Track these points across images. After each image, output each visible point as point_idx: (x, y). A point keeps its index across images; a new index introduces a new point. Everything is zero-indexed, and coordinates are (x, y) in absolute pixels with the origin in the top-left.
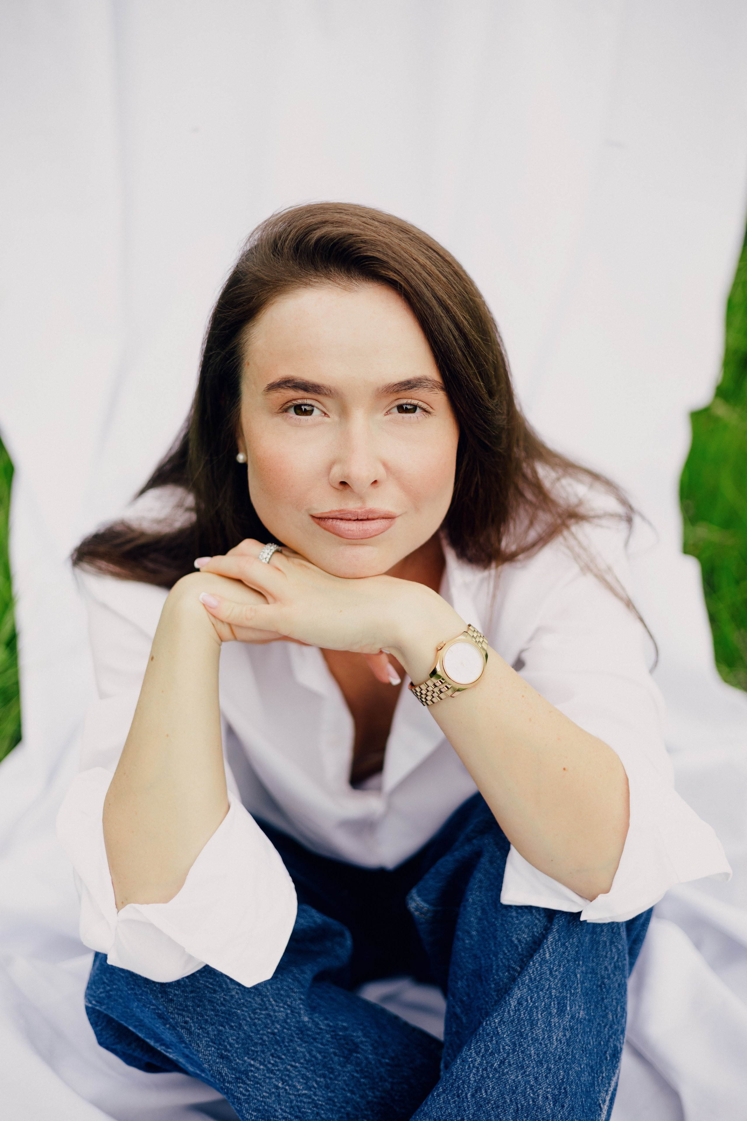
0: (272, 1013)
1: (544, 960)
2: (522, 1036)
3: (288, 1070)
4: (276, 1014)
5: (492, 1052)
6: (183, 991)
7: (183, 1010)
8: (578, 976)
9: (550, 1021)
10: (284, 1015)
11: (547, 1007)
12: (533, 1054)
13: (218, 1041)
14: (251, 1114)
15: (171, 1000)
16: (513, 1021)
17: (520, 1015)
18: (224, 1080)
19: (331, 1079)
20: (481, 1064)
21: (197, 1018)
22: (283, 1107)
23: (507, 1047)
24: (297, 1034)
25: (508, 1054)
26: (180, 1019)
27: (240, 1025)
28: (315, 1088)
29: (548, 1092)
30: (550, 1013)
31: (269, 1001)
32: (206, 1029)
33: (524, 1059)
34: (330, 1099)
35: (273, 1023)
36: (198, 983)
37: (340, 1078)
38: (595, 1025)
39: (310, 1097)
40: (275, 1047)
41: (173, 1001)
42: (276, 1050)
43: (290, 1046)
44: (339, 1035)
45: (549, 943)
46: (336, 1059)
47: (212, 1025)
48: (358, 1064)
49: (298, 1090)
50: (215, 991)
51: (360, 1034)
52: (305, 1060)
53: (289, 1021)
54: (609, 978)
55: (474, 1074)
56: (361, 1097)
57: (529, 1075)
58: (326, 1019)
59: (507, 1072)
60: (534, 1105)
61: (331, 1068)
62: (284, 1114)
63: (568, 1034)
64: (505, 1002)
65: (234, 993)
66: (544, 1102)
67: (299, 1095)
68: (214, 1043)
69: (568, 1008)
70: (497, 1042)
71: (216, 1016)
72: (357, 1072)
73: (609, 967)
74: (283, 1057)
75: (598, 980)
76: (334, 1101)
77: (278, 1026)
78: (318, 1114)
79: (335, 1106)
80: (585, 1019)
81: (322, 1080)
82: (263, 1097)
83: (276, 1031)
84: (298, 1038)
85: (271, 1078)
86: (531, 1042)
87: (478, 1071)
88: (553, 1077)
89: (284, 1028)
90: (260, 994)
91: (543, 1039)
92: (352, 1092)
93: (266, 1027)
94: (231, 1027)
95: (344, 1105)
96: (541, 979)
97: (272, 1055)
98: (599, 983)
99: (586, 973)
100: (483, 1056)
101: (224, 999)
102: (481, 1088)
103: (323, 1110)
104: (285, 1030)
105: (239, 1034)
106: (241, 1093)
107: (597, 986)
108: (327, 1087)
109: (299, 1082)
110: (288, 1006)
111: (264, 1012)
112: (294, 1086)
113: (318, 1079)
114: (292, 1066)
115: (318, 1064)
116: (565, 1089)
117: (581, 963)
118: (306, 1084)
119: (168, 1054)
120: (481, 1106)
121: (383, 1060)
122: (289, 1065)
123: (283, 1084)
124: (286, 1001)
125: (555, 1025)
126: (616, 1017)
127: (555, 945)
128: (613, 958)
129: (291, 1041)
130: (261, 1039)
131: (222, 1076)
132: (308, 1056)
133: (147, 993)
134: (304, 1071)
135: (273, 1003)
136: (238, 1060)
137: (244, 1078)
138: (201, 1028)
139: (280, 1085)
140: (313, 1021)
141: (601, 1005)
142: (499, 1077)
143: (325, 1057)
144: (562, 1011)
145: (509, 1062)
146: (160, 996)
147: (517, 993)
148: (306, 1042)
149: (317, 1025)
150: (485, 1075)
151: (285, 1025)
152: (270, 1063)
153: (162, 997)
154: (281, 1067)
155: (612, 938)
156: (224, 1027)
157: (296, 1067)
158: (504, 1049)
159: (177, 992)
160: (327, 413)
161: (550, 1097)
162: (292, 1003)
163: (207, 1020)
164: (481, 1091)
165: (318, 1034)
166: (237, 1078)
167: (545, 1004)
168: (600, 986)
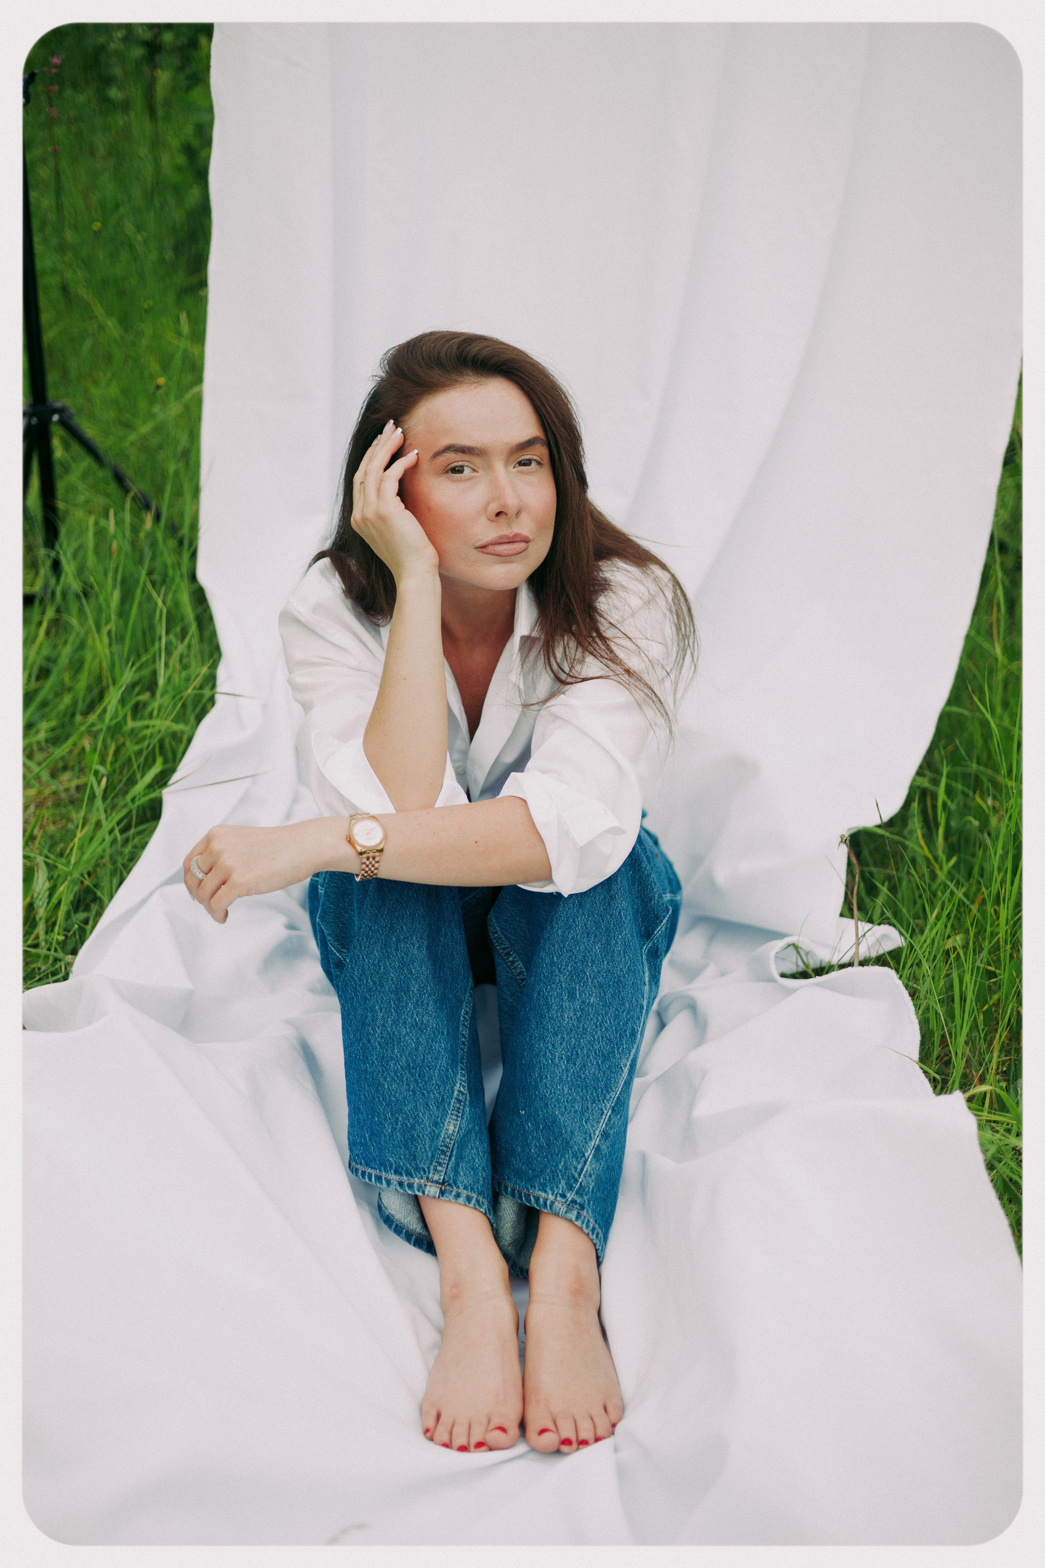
8: (588, 973)
30: (562, 999)
38: (612, 1010)
54: (624, 977)
63: (578, 1014)
75: (615, 978)
88: (566, 1044)
91: (557, 1017)
98: (616, 980)
107: (614, 982)
116: (576, 1052)
126: (632, 1006)
141: (618, 996)
160: (476, 469)
167: (557, 993)
168: (617, 983)
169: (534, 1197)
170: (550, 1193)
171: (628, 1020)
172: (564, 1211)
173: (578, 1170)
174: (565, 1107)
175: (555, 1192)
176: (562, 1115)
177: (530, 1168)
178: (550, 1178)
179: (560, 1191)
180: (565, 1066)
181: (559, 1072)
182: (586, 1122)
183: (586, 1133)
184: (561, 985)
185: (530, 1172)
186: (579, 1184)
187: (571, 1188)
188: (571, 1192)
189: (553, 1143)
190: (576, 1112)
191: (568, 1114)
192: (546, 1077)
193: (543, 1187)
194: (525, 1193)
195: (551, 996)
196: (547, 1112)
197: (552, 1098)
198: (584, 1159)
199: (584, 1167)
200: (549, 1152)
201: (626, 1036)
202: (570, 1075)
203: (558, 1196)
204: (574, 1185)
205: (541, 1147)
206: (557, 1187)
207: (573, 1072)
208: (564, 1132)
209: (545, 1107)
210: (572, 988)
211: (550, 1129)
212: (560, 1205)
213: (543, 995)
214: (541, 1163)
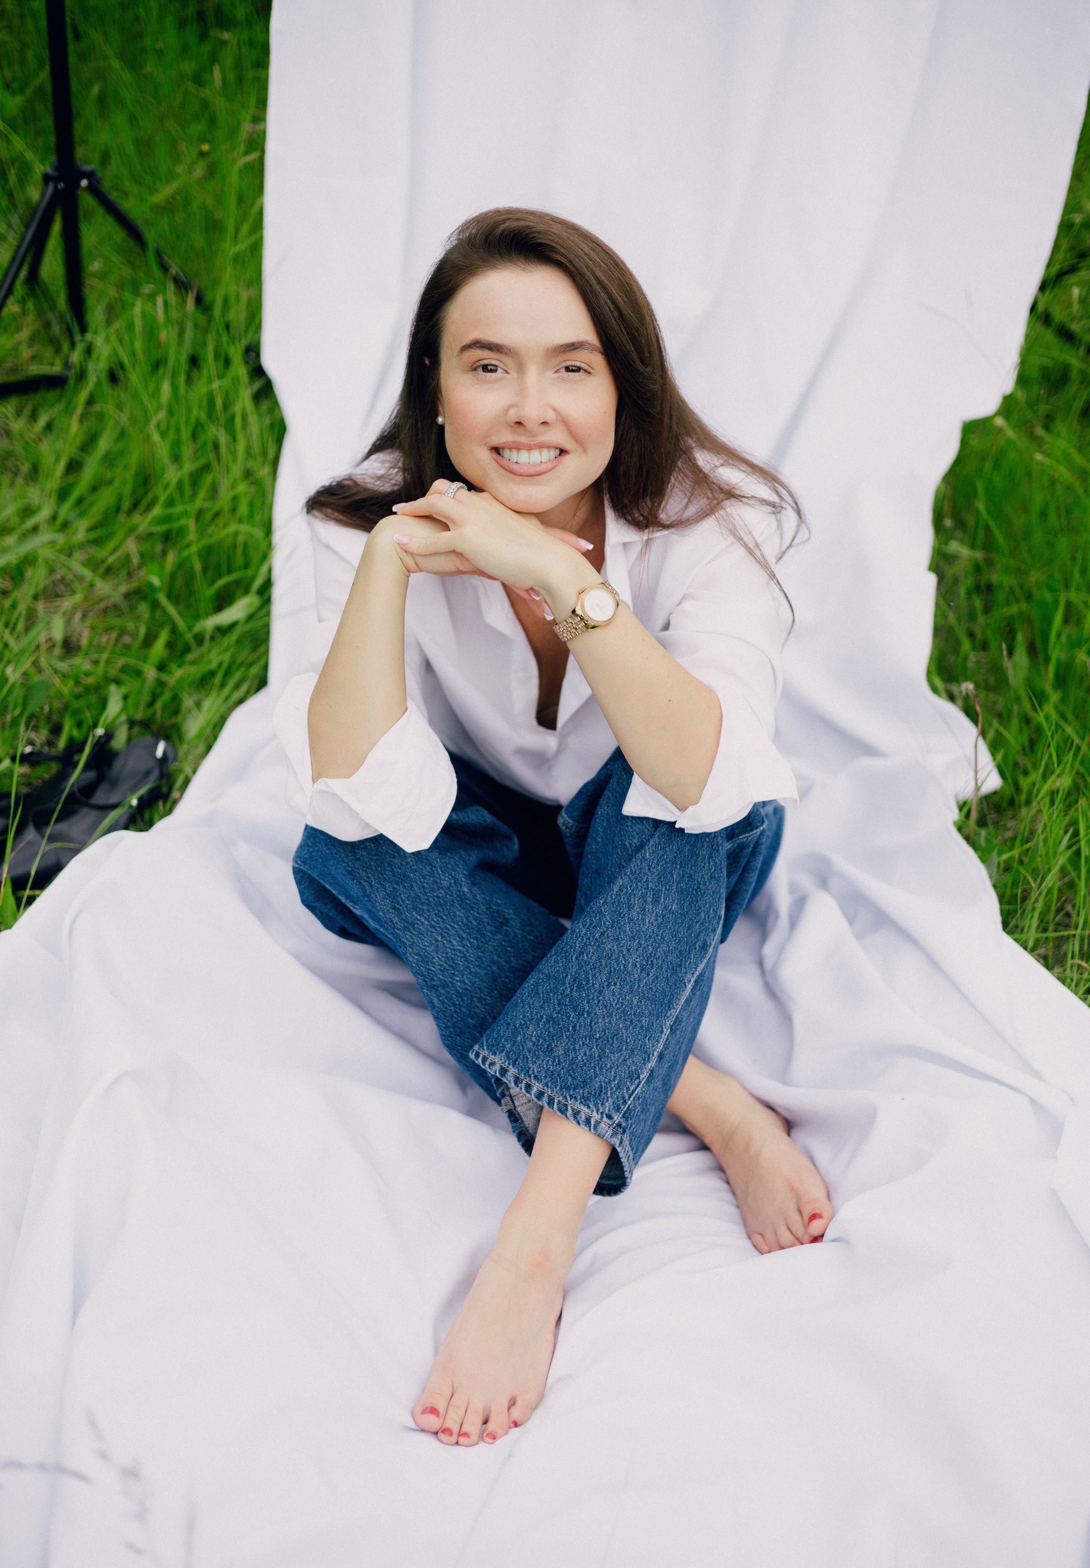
0: (438, 881)
1: (644, 859)
2: (620, 915)
3: (447, 929)
4: (442, 882)
5: (595, 925)
6: (369, 854)
7: (367, 868)
8: (674, 876)
10: (448, 883)
11: (643, 896)
12: (628, 931)
13: (393, 896)
14: (414, 958)
15: (359, 859)
16: (614, 903)
17: (620, 899)
18: (394, 927)
19: (482, 942)
20: (586, 934)
21: (378, 876)
22: (440, 956)
23: (607, 923)
24: (458, 901)
25: (608, 928)
26: (364, 874)
27: (412, 886)
28: (468, 947)
29: (637, 962)
30: (646, 901)
31: (437, 870)
32: (383, 885)
33: (620, 934)
34: (479, 957)
35: (439, 888)
36: (382, 848)
37: (490, 943)
38: (688, 919)
39: (463, 953)
40: (439, 908)
41: (360, 860)
42: (439, 911)
43: (451, 909)
44: (493, 908)
45: (650, 845)
46: (489, 927)
47: (389, 883)
48: (506, 935)
49: (454, 946)
50: (394, 857)
51: (511, 912)
52: (462, 923)
53: (451, 888)
54: (704, 884)
55: (580, 942)
57: (623, 946)
58: (484, 894)
59: (606, 942)
60: (625, 970)
61: (484, 934)
62: (440, 962)
63: (660, 920)
64: (610, 887)
65: (409, 860)
66: (632, 968)
67: (454, 950)
68: (390, 897)
69: (662, 900)
70: (600, 918)
71: (393, 876)
72: (505, 941)
73: (706, 876)
74: (445, 917)
75: (695, 885)
76: (482, 960)
77: (443, 892)
78: (468, 967)
79: (483, 964)
80: (677, 912)
81: (475, 941)
82: (425, 945)
83: (440, 895)
84: (458, 904)
85: (432, 932)
86: (627, 921)
87: (583, 940)
88: (643, 951)
89: (447, 893)
90: (430, 864)
91: (638, 919)
93: (433, 891)
94: (404, 887)
95: (490, 964)
96: (640, 872)
97: (436, 915)
98: (695, 887)
99: (683, 876)
100: (587, 928)
101: (402, 864)
102: (583, 953)
103: (472, 964)
104: (448, 896)
105: (410, 893)
106: (407, 939)
107: (693, 889)
108: (478, 948)
109: (455, 939)
110: (452, 877)
111: (432, 879)
112: (451, 942)
113: (472, 940)
114: (451, 926)
115: (473, 928)
116: (652, 961)
117: (678, 866)
118: (461, 942)
119: (355, 911)
120: (582, 966)
121: (528, 936)
122: (449, 925)
123: (442, 938)
124: (451, 873)
125: (649, 911)
126: (709, 917)
127: (656, 848)
128: (711, 869)
129: (452, 905)
130: (428, 900)
131: (393, 923)
132: (465, 921)
133: (341, 852)
134: (461, 932)
135: (440, 872)
136: (407, 914)
138: (380, 884)
139: (439, 939)
140: (472, 892)
141: (695, 905)
142: (599, 945)
143: (479, 924)
144: (656, 901)
145: (608, 934)
148: (464, 909)
149: (475, 896)
150: (588, 943)
151: (448, 891)
152: (433, 920)
153: (352, 856)
154: (442, 925)
155: (711, 853)
156: (399, 886)
157: (455, 928)
158: (604, 924)
159: (363, 853)
160: (508, 371)
161: (638, 966)
162: (455, 875)
163: (385, 878)
164: (583, 955)
165: (476, 904)
166: (405, 927)
167: (642, 893)
168: (696, 890)
169: (573, 1110)
172: (610, 1135)
173: (630, 1092)
174: (632, 1020)
175: (601, 1111)
177: (570, 1075)
178: (596, 1093)
179: (607, 1111)
181: (631, 981)
182: (649, 1040)
183: (646, 1052)
184: (647, 885)
185: (570, 1079)
186: (627, 1105)
187: (618, 1109)
188: (618, 1114)
189: (608, 1056)
190: (642, 1027)
191: (633, 1028)
192: (615, 984)
193: (585, 1101)
194: (559, 1102)
196: (610, 1022)
197: (618, 1009)
198: (638, 1081)
199: (636, 1088)
200: (598, 1063)
202: (642, 985)
203: (604, 1116)
204: (622, 1107)
207: (646, 983)
208: (624, 1048)
209: (608, 1017)
211: (608, 1041)
212: (607, 1128)
214: (586, 1073)
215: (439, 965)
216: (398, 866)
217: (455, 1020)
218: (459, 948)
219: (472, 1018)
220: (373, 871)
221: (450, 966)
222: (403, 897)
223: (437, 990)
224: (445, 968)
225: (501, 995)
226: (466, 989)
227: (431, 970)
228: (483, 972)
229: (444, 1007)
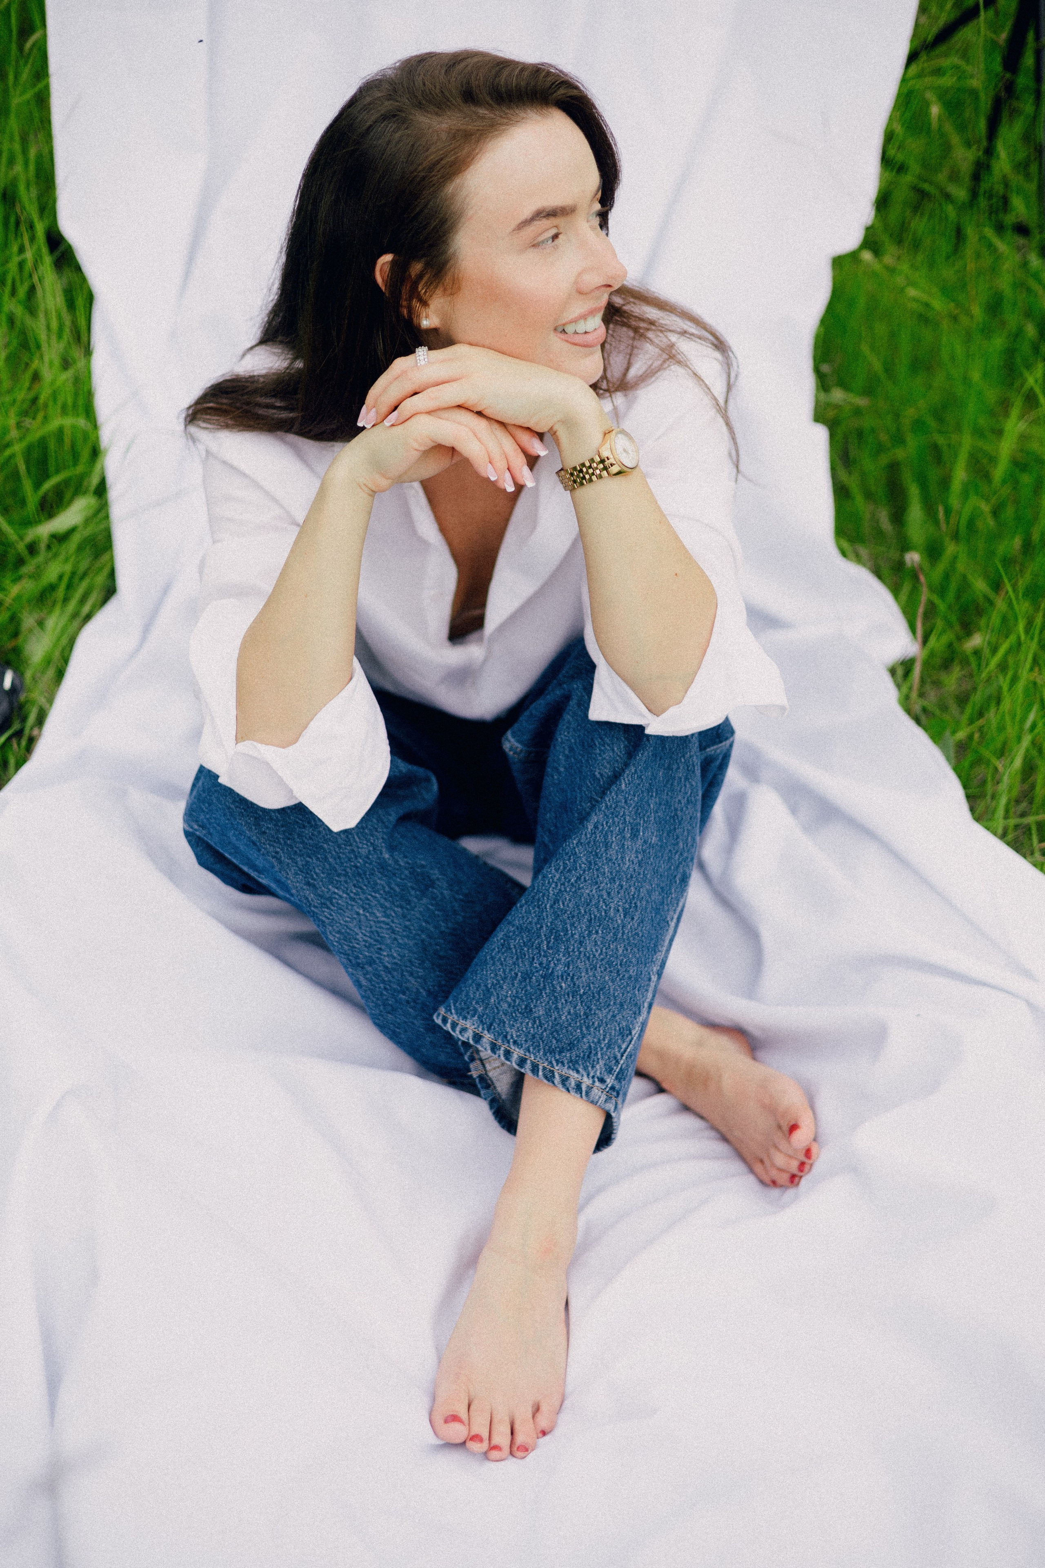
0: (356, 849)
2: (597, 855)
3: (368, 899)
4: (360, 850)
5: (570, 869)
6: (275, 825)
7: (275, 842)
8: (652, 806)
9: (623, 844)
10: (367, 849)
11: (622, 832)
12: (607, 872)
13: (306, 870)
14: (334, 936)
15: (264, 833)
16: (589, 842)
17: (596, 837)
18: (310, 904)
19: (407, 909)
20: (560, 879)
21: (287, 849)
22: (364, 931)
23: (583, 865)
24: (378, 869)
25: (584, 871)
26: (272, 849)
27: (326, 857)
28: (394, 917)
29: (619, 906)
30: (624, 837)
31: (354, 837)
32: (294, 859)
33: (598, 876)
34: (406, 927)
35: (356, 857)
37: (416, 909)
38: (667, 851)
39: (388, 924)
40: (357, 878)
41: (266, 833)
42: (358, 881)
43: (370, 878)
46: (413, 892)
47: (301, 856)
48: (434, 899)
49: (377, 917)
50: (304, 827)
51: (436, 871)
52: (384, 892)
53: (371, 857)
54: (681, 810)
55: (553, 888)
56: (436, 927)
57: (602, 890)
58: (405, 857)
59: (583, 887)
60: (606, 916)
61: (408, 900)
62: (364, 937)
63: (641, 856)
64: (583, 826)
66: (614, 913)
67: (378, 922)
68: (302, 872)
69: (641, 834)
70: (574, 860)
71: (304, 848)
72: (432, 905)
73: (683, 801)
74: (365, 888)
75: (672, 812)
76: (410, 929)
77: (361, 861)
78: (395, 939)
79: (411, 933)
80: (657, 845)
81: (399, 909)
82: (346, 921)
83: (358, 864)
84: (379, 872)
85: (352, 906)
86: (605, 861)
87: (557, 886)
88: (624, 892)
89: (366, 862)
91: (617, 858)
92: (427, 922)
93: (349, 860)
94: (318, 859)
95: (419, 933)
96: (616, 806)
97: (354, 886)
99: (660, 804)
100: (561, 872)
101: (313, 834)
103: (400, 936)
104: (367, 865)
105: (324, 865)
106: (326, 917)
107: (670, 817)
108: (404, 916)
109: (378, 910)
110: (371, 843)
111: (348, 848)
112: (374, 913)
113: (396, 909)
114: (372, 896)
115: (396, 895)
116: (635, 903)
117: (654, 794)
118: (385, 912)
119: (260, 880)
121: (457, 896)
122: (369, 895)
123: (364, 911)
124: (370, 839)
125: (628, 848)
127: (632, 777)
128: (686, 793)
129: (373, 874)
130: (345, 870)
131: (308, 901)
132: (387, 889)
133: (242, 825)
134: (382, 901)
135: (357, 840)
136: (323, 888)
137: (328, 903)
138: (291, 858)
139: (361, 912)
140: (393, 858)
142: (576, 891)
143: (402, 890)
144: (635, 835)
145: (585, 878)
146: (254, 828)
147: (594, 818)
148: (386, 876)
149: (396, 862)
150: (563, 889)
151: (366, 859)
152: (352, 892)
153: (256, 829)
154: (362, 896)
156: (312, 859)
157: (376, 897)
158: (580, 866)
161: (620, 908)
162: (374, 841)
163: (296, 852)
164: (558, 902)
166: (322, 904)
168: (673, 817)
169: (561, 1076)
170: (585, 1074)
171: (680, 863)
172: (604, 1100)
173: (622, 1050)
174: (618, 971)
175: (592, 1074)
176: (613, 981)
177: (554, 1037)
178: (584, 1055)
179: (598, 1074)
180: (622, 921)
181: (614, 928)
182: (639, 990)
183: (635, 1005)
184: (625, 819)
185: (554, 1041)
186: (620, 1066)
187: (610, 1071)
188: (611, 1076)
189: (595, 1014)
190: (630, 978)
191: (621, 980)
192: (597, 932)
193: (573, 1065)
194: (544, 1069)
195: (612, 832)
196: (594, 976)
197: (602, 960)
198: (630, 1037)
199: (628, 1046)
200: (585, 1022)
201: (676, 882)
202: (626, 932)
203: (596, 1080)
204: (615, 1068)
205: (577, 1015)
206: (593, 1067)
207: (630, 928)
208: (612, 1003)
209: (591, 969)
210: (637, 825)
211: (594, 997)
212: (600, 1093)
213: (603, 829)
214: (572, 1034)
215: (364, 941)
216: (309, 837)
217: (385, 997)
218: (383, 919)
219: (404, 993)
220: (281, 844)
221: (376, 941)
222: (317, 871)
223: (362, 968)
224: (371, 944)
225: (433, 964)
226: (396, 964)
227: (356, 948)
228: (411, 943)
229: (372, 985)
